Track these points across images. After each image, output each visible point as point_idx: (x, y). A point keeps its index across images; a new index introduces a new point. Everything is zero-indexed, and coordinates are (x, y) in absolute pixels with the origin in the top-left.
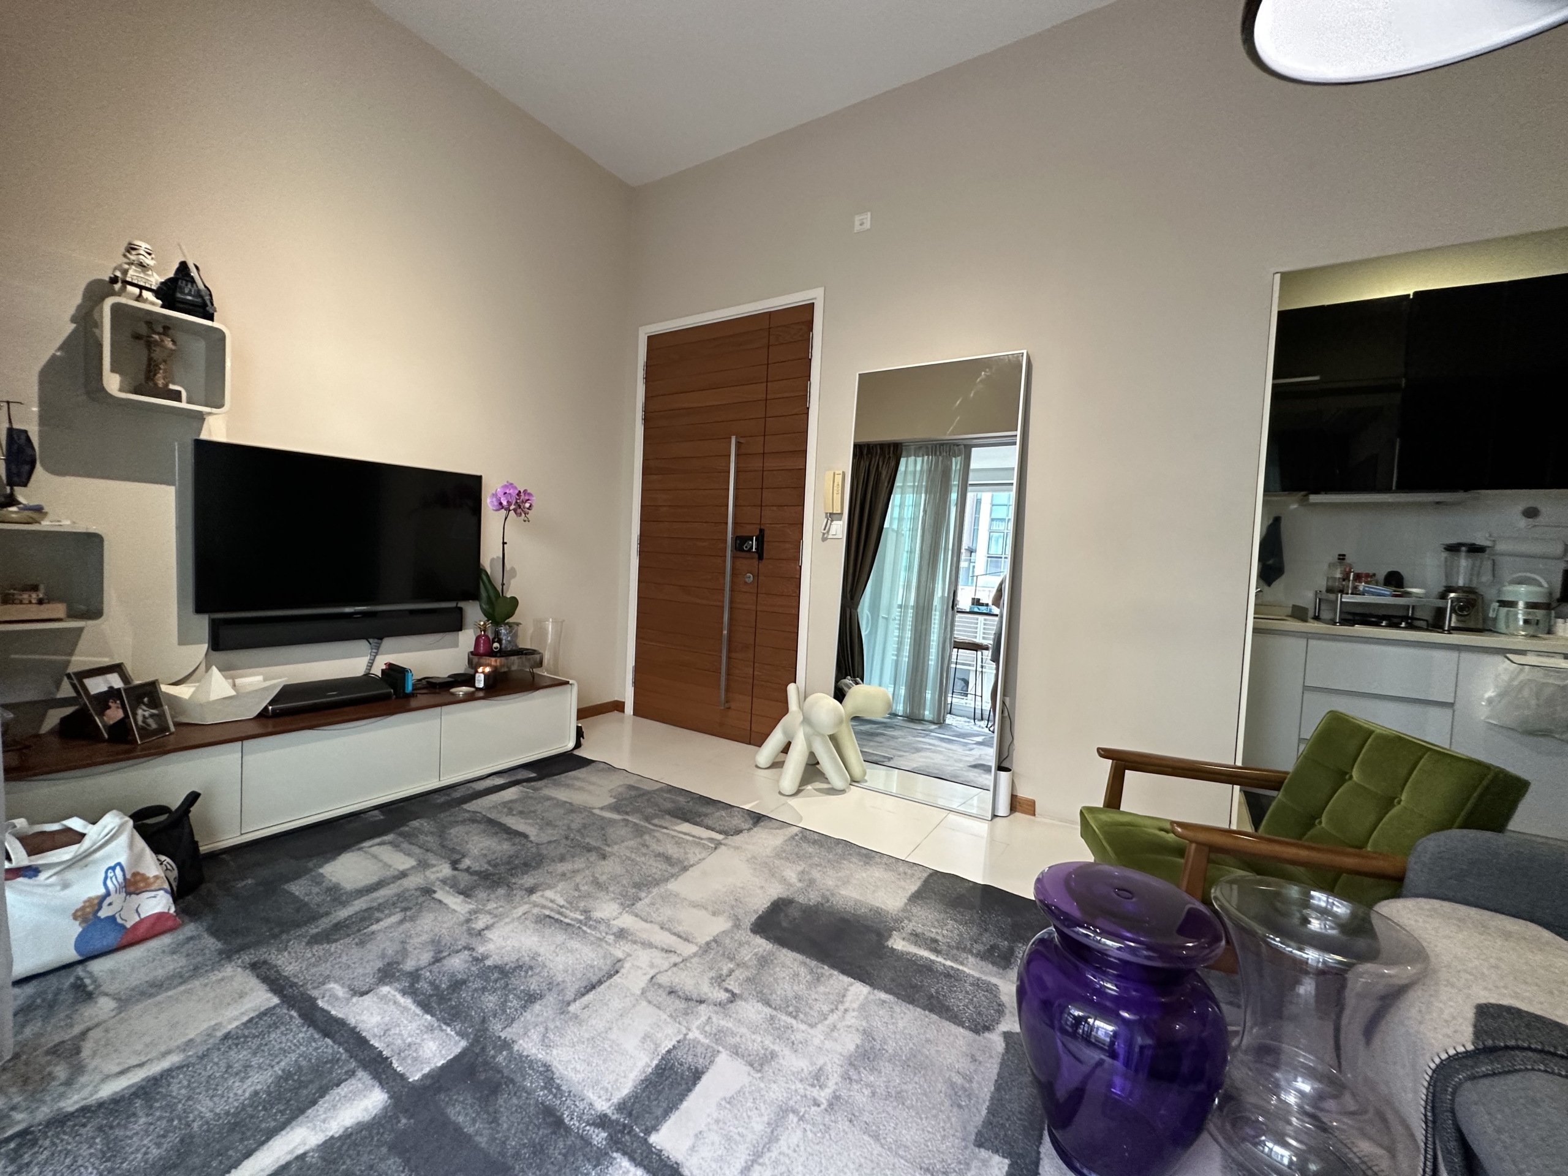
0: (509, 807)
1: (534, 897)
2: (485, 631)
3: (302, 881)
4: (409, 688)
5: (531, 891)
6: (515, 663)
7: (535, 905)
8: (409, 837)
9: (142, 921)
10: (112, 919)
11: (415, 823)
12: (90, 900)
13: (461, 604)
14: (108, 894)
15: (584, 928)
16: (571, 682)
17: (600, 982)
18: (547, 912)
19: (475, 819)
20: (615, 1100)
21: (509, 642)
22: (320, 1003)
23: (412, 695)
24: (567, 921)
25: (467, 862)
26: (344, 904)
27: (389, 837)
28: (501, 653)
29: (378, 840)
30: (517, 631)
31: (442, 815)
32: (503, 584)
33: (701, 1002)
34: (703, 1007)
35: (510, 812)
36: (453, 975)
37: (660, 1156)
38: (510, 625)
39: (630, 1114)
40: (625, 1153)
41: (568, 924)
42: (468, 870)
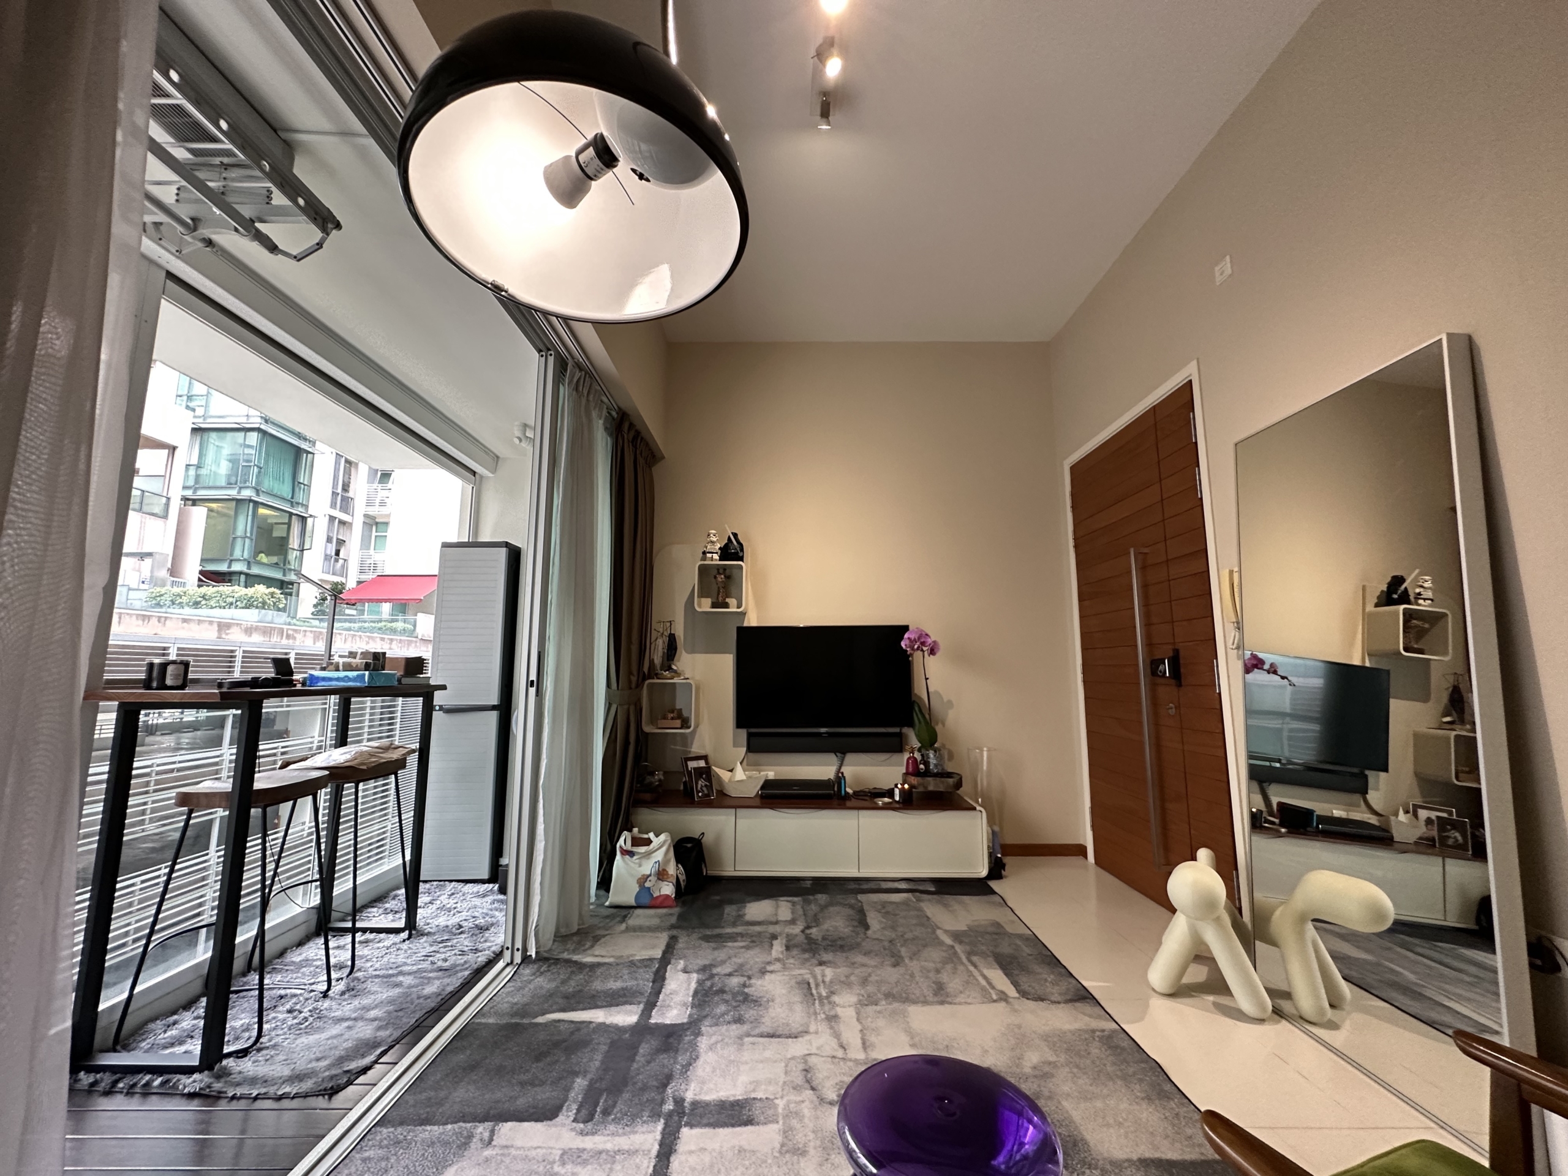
1: (818, 968)
2: (913, 754)
3: (735, 907)
4: (843, 793)
5: (823, 963)
7: (812, 973)
9: (660, 896)
10: (649, 888)
11: (820, 896)
12: (644, 875)
13: (904, 730)
14: (650, 875)
15: (817, 1002)
17: (779, 1036)
18: (811, 981)
19: (855, 906)
20: (697, 1098)
22: (669, 966)
24: (814, 991)
25: (814, 930)
28: (923, 774)
31: (839, 896)
33: (813, 1089)
34: (810, 1092)
35: (882, 909)
36: (725, 986)
37: (675, 1139)
38: (937, 749)
39: (692, 1110)
40: (666, 1124)
41: (812, 994)
42: (808, 935)
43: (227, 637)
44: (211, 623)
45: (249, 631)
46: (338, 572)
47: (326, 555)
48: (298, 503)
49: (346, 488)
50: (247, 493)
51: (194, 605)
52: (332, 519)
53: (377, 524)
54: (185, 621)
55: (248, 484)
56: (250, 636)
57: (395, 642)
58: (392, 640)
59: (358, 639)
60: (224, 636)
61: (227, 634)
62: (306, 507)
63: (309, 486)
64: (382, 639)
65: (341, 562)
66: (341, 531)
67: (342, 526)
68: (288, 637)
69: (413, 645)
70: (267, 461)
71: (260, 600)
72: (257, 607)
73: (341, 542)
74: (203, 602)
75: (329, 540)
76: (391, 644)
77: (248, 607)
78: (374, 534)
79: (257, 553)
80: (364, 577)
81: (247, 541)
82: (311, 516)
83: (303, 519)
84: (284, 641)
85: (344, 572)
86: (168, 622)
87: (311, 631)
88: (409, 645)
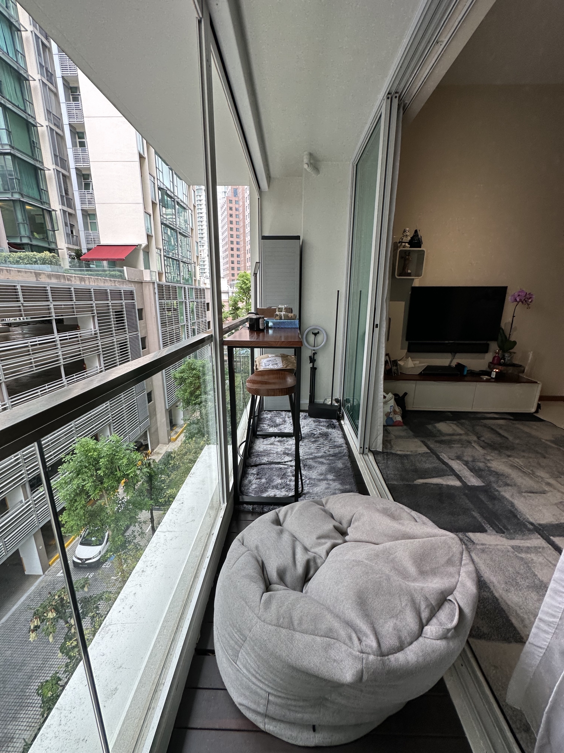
0: (501, 426)
1: (510, 458)
2: (498, 354)
3: (430, 426)
4: (465, 373)
5: (509, 456)
6: (510, 370)
7: (510, 461)
8: (462, 424)
9: (397, 421)
10: (391, 418)
11: (463, 421)
12: (388, 412)
13: (488, 342)
14: (391, 412)
15: (531, 476)
16: (538, 382)
17: (537, 493)
18: (516, 465)
19: (485, 426)
21: (509, 360)
22: (441, 457)
23: (465, 376)
25: (483, 439)
26: (443, 436)
27: (455, 422)
28: (504, 365)
29: (451, 422)
30: (513, 356)
31: (473, 421)
32: (510, 335)
35: (501, 428)
36: (479, 467)
38: (510, 353)
40: (539, 534)
41: (525, 472)
42: (483, 441)
43: (41, 280)
44: (31, 272)
45: (49, 276)
46: (75, 244)
47: (67, 234)
48: (44, 202)
49: (67, 193)
50: (16, 196)
51: (17, 262)
52: (64, 212)
53: (89, 215)
54: (19, 271)
55: (14, 191)
56: (51, 279)
57: (116, 282)
58: (115, 281)
59: (100, 281)
60: (39, 279)
61: (40, 278)
62: (49, 204)
63: (47, 192)
64: (111, 281)
65: (75, 237)
66: (71, 219)
67: (70, 216)
68: (68, 280)
69: (125, 283)
70: (21, 176)
71: (49, 260)
72: (48, 264)
73: (72, 226)
74: (21, 261)
75: (66, 225)
76: (115, 283)
77: (44, 263)
78: (89, 221)
79: (32, 232)
80: (90, 246)
81: (26, 225)
82: (53, 210)
83: (50, 212)
84: (67, 282)
85: (78, 243)
86: (11, 272)
87: (78, 277)
88: (123, 283)
